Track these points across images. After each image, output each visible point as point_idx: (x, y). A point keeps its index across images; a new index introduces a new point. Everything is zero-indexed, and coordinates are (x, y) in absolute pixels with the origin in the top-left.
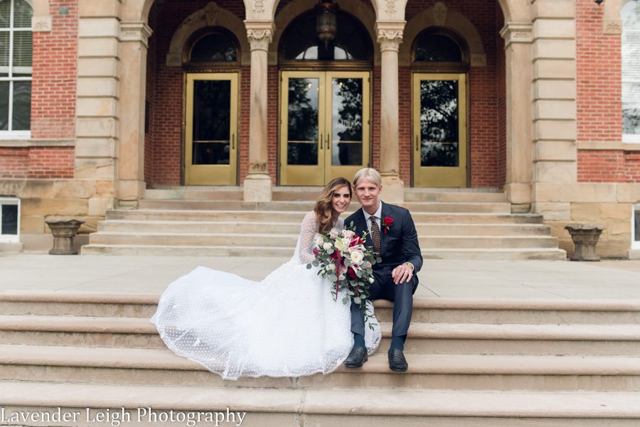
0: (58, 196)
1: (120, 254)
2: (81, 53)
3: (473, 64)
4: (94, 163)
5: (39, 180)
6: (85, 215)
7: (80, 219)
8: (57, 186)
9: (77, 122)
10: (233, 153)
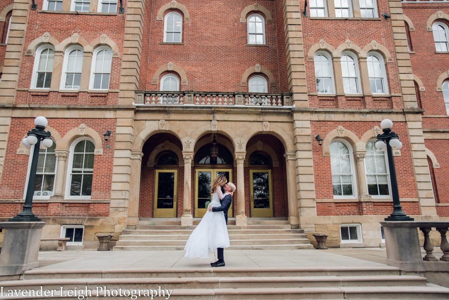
0: (101, 224)
1: (130, 250)
2: (114, 164)
3: (274, 166)
4: (118, 210)
5: (94, 217)
6: (113, 232)
7: (112, 235)
8: (102, 220)
9: (112, 193)
10: (175, 203)
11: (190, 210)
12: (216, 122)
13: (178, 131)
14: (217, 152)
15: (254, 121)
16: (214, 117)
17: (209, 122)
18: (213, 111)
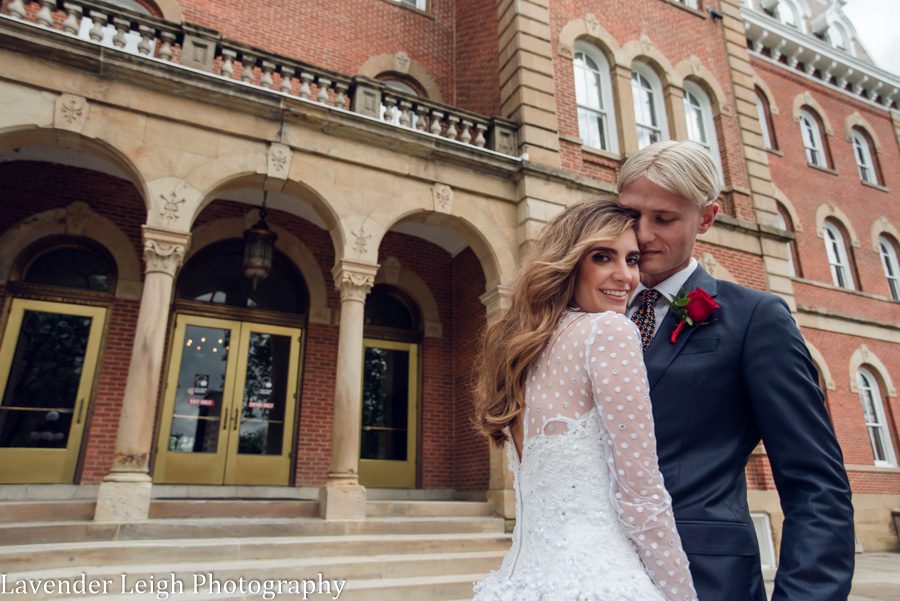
3: (428, 333)
10: (76, 429)
11: (144, 456)
12: (287, 153)
13: (139, 151)
15: (408, 177)
16: (280, 134)
17: (262, 147)
18: (282, 114)
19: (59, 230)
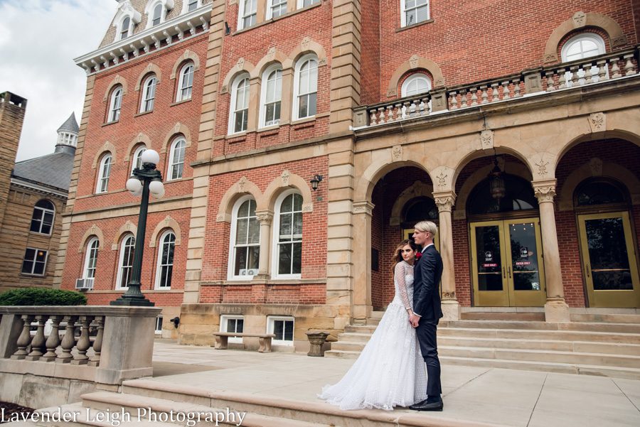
0: (316, 316)
3: (634, 203)
4: (338, 294)
5: (306, 305)
6: (333, 329)
7: (327, 332)
8: (316, 309)
9: (327, 267)
11: (453, 293)
12: (491, 133)
13: (424, 160)
14: (503, 189)
15: (569, 118)
16: (485, 125)
17: (477, 135)
18: (482, 115)
19: (412, 196)
